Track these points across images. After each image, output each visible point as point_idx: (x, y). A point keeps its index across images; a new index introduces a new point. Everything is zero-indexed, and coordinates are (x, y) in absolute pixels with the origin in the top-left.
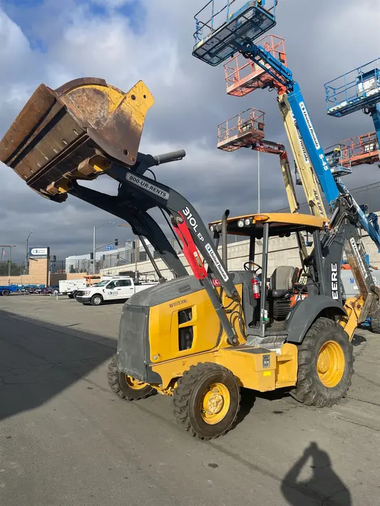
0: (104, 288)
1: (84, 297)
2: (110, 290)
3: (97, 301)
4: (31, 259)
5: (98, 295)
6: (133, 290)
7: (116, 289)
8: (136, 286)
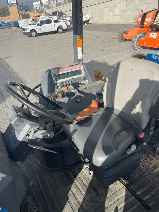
0: (36, 25)
1: (26, 32)
2: (40, 27)
3: (34, 34)
4: (9, 6)
5: (33, 30)
6: (54, 26)
7: (43, 25)
8: (55, 23)
